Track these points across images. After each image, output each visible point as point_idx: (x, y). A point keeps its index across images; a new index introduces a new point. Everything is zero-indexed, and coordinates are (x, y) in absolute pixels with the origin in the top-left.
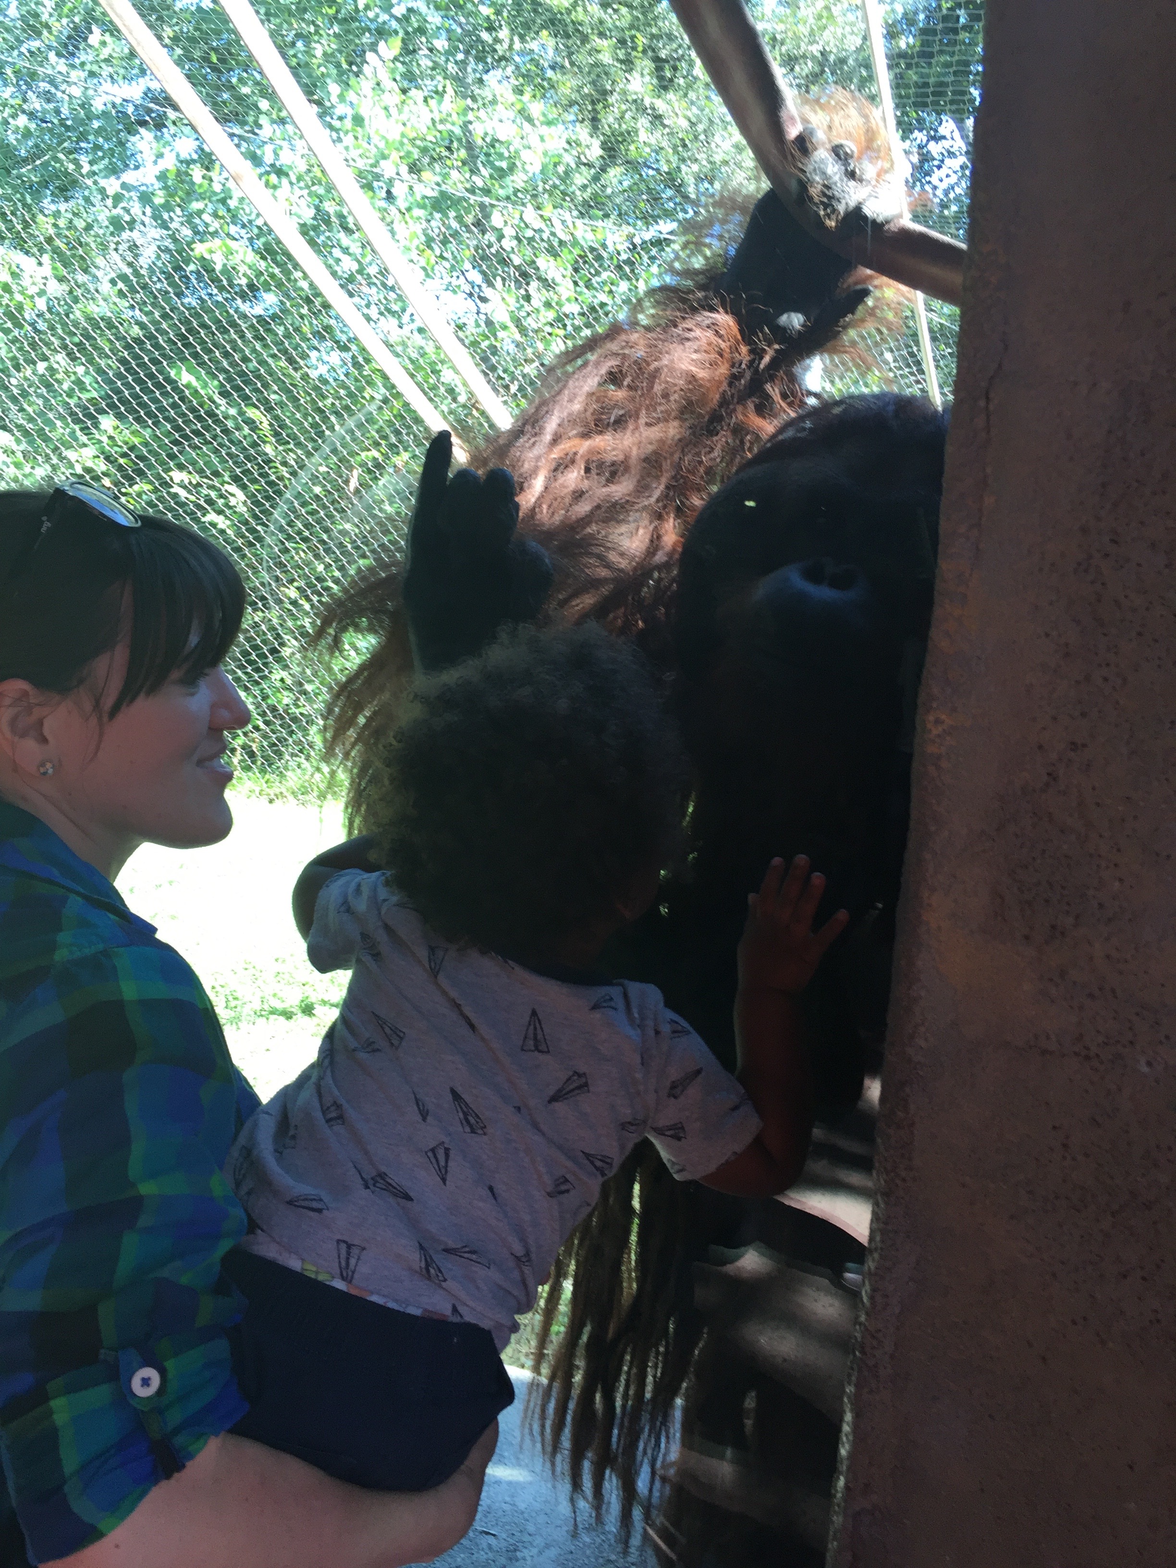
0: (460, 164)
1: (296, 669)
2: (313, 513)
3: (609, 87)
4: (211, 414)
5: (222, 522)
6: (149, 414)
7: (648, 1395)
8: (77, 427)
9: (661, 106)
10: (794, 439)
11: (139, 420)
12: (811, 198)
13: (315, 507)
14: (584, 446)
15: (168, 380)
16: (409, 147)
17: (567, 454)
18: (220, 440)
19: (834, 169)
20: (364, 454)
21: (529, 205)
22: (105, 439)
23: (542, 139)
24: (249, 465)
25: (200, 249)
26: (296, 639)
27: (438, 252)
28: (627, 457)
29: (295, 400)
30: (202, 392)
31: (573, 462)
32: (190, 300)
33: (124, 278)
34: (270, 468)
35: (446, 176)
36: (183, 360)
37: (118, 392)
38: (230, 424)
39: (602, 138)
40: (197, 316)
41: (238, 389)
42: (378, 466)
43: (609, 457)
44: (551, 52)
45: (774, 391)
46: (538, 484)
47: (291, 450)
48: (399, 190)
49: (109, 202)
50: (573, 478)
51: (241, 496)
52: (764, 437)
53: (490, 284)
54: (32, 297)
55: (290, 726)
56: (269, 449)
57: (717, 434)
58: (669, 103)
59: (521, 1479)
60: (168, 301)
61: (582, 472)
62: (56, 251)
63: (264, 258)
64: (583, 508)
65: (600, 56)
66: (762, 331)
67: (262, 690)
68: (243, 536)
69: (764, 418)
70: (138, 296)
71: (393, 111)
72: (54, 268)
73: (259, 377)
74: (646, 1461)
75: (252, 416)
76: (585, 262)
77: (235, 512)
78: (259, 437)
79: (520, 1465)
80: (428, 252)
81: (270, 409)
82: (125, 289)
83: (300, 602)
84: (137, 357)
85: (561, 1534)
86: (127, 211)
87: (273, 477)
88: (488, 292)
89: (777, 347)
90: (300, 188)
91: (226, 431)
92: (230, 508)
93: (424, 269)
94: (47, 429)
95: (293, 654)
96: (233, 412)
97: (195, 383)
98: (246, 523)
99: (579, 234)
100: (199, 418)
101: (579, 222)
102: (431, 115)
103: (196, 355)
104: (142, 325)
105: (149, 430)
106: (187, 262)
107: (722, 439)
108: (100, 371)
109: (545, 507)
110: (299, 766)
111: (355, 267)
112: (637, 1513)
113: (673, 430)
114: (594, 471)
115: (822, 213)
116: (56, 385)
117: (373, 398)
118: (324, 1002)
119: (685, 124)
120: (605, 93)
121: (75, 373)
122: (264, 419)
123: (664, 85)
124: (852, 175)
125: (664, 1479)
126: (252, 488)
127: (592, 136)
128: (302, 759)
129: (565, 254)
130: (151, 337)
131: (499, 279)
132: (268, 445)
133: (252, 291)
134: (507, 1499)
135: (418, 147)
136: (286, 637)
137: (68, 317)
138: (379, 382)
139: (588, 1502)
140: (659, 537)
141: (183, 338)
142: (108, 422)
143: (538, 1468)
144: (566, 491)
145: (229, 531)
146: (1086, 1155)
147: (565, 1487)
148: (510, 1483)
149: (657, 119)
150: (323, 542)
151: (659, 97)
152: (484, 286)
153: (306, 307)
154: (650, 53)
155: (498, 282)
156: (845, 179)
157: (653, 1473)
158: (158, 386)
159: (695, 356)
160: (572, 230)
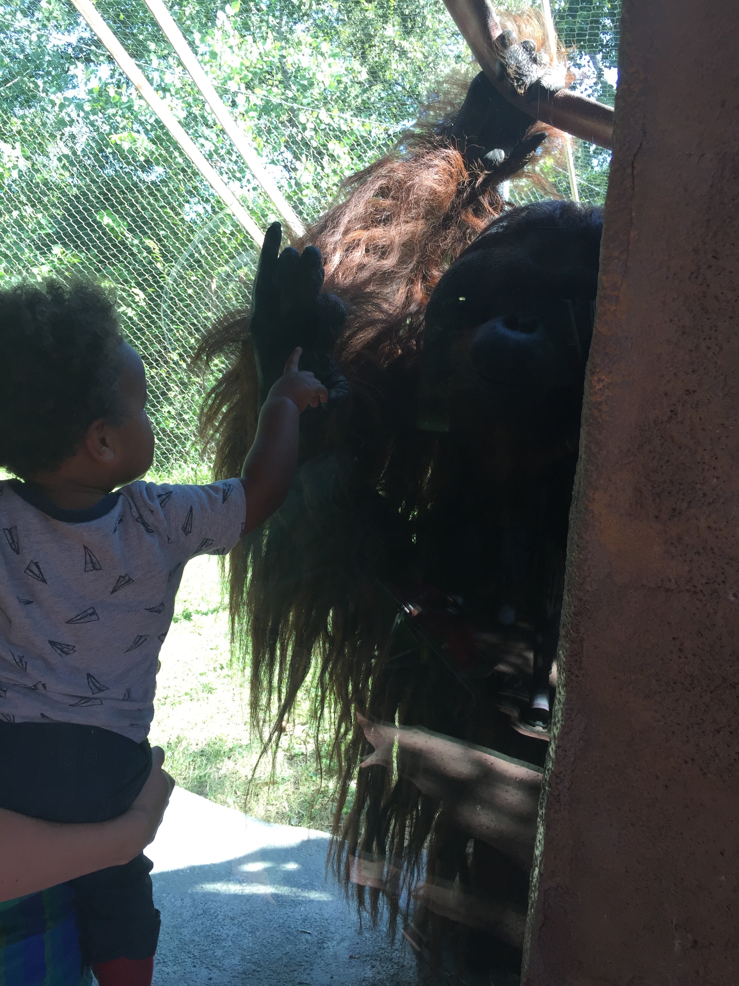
0: (277, 83)
1: (178, 406)
2: (187, 306)
3: (372, 33)
4: (123, 243)
5: (131, 313)
6: (83, 243)
7: (406, 843)
8: (38, 252)
9: (405, 44)
10: (497, 233)
11: (77, 247)
12: (508, 75)
13: (189, 302)
14: (365, 235)
15: (95, 221)
16: (246, 72)
17: (354, 240)
18: (128, 260)
19: (523, 57)
20: (219, 269)
21: (323, 108)
22: (55, 260)
23: (330, 65)
24: (147, 276)
25: (115, 138)
26: (177, 386)
27: (265, 139)
28: (392, 243)
29: (175, 234)
30: (117, 229)
31: (358, 245)
32: (110, 171)
33: (66, 157)
34: (160, 278)
35: (269, 91)
36: (105, 209)
37: (63, 229)
38: (135, 250)
39: (368, 67)
40: (113, 180)
41: (140, 227)
42: (228, 275)
43: (381, 243)
44: (335, 11)
45: (485, 202)
46: (336, 259)
47: (173, 266)
48: (240, 100)
49: (57, 108)
50: (358, 255)
51: (142, 295)
52: (479, 231)
53: (298, 159)
54: (9, 169)
55: (174, 441)
56: (159, 266)
57: (449, 229)
58: (411, 43)
59: (326, 899)
60: (95, 171)
61: (364, 252)
62: (24, 140)
63: (154, 143)
64: (365, 274)
65: (367, 14)
66: (477, 162)
67: (156, 419)
68: (144, 321)
69: (478, 217)
70: (75, 169)
71: (235, 49)
72: (23, 151)
73: (153, 219)
74: (405, 886)
75: (148, 244)
76: (358, 145)
77: (138, 306)
78: (153, 258)
79: (325, 891)
80: (259, 139)
81: (160, 240)
82: (67, 164)
83: (180, 363)
84: (75, 207)
85: (351, 933)
86: (69, 116)
87: (162, 284)
88: (298, 164)
89: (486, 172)
90: (177, 98)
91: (132, 254)
92: (135, 303)
93: (256, 149)
94: (19, 253)
95: (176, 396)
96: (136, 242)
97: (112, 224)
98: (145, 312)
99: (355, 127)
100: (115, 246)
101: (355, 119)
102: (259, 51)
103: (113, 206)
104: (79, 188)
105: (84, 254)
106: (107, 145)
107: (453, 232)
108: (52, 216)
109: (340, 274)
110: (180, 466)
111: (213, 148)
112: (399, 919)
113: (420, 226)
114: (371, 252)
115: (516, 84)
116: (24, 225)
117: (224, 232)
118: (197, 612)
119: (420, 56)
120: (370, 37)
121: (36, 218)
122: (156, 247)
123: (408, 32)
124: (535, 61)
125: (416, 897)
126: (150, 290)
127: (362, 66)
128: (182, 463)
129: (345, 140)
130: (84, 194)
131: (304, 156)
132: (159, 263)
133: (147, 166)
134: (317, 911)
135: (251, 72)
136: (172, 385)
137: (32, 182)
138: (229, 223)
139: (368, 913)
140: (412, 295)
141: (105, 194)
142: (57, 249)
143: (337, 892)
144: (353, 264)
145: (135, 318)
146: (694, 655)
147: (354, 904)
148: (319, 902)
149: (403, 53)
150: (193, 324)
151: (404, 39)
152: (294, 161)
153: (182, 174)
154: (399, 10)
155: (303, 158)
156: (530, 63)
157: (409, 893)
158: (89, 225)
159: (436, 177)
160: (351, 125)
